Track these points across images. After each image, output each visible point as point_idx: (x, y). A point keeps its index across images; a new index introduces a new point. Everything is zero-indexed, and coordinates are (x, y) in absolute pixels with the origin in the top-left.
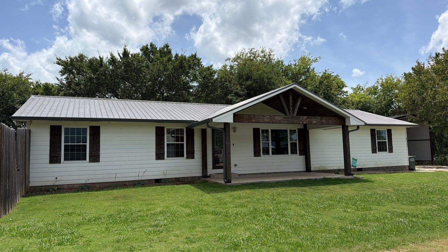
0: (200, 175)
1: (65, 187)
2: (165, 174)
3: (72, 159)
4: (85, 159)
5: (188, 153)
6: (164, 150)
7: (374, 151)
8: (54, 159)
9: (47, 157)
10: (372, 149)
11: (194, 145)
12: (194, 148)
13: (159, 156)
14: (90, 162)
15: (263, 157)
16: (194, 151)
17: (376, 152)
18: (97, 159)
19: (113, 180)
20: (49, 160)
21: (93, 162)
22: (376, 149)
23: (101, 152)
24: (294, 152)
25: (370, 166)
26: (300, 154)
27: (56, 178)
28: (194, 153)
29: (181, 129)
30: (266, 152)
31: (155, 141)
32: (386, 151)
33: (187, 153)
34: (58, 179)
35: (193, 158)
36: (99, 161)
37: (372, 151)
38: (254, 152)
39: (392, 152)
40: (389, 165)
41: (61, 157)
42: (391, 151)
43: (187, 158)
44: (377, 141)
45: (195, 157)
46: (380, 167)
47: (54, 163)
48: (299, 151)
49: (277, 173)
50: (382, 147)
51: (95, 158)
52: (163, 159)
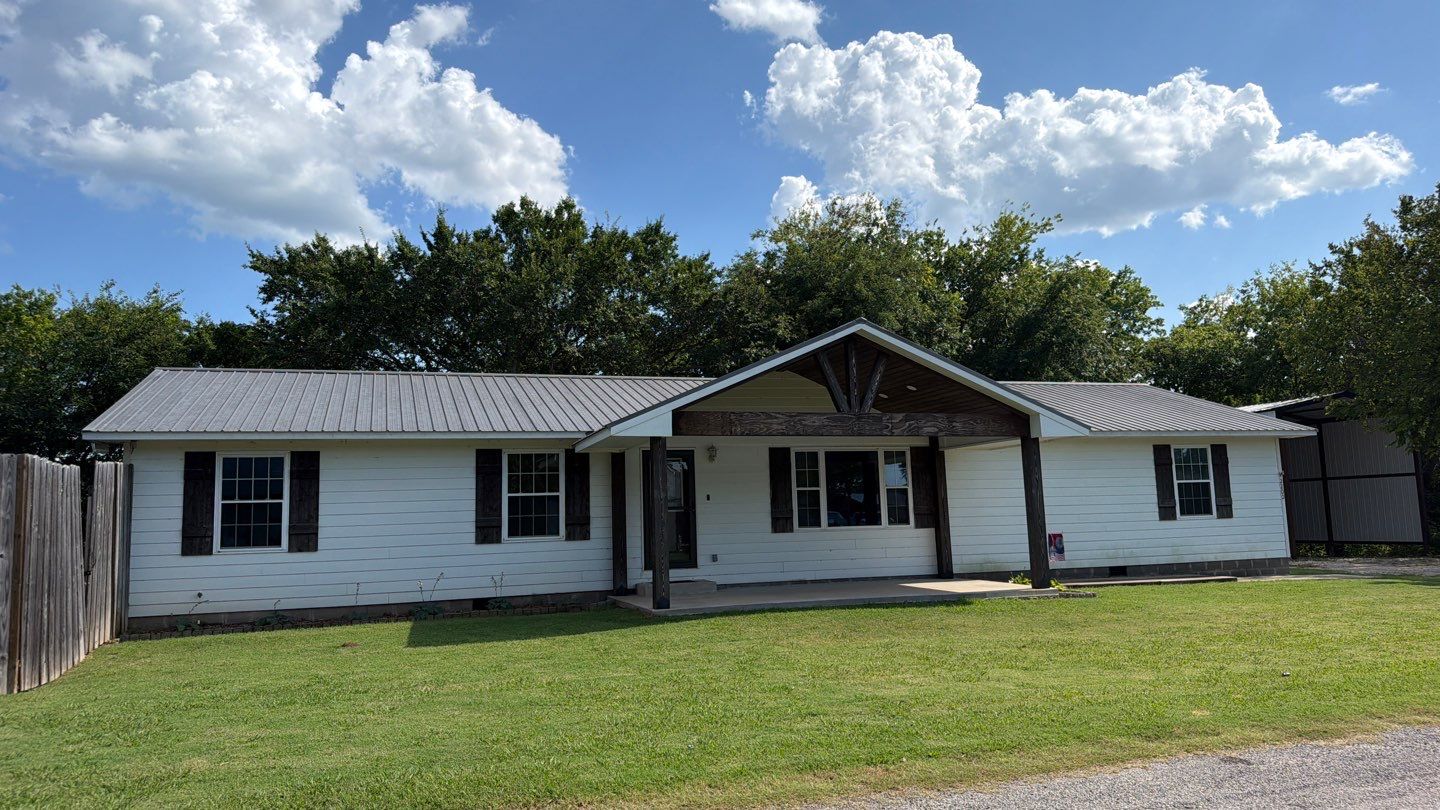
0: (609, 586)
1: (223, 620)
2: (499, 584)
3: (244, 542)
4: (277, 542)
5: (570, 522)
6: (500, 515)
7: (1166, 513)
8: (194, 542)
9: (176, 538)
10: (1160, 508)
11: (588, 500)
12: (588, 508)
13: (487, 532)
14: (291, 550)
15: (801, 535)
16: (588, 518)
17: (1173, 517)
18: (311, 544)
19: (350, 602)
20: (179, 546)
21: (300, 551)
22: (1175, 507)
23: (322, 521)
24: (899, 517)
25: (1153, 561)
26: (918, 525)
27: (200, 595)
28: (589, 524)
29: (551, 456)
30: (810, 519)
31: (474, 491)
32: (1208, 511)
33: (567, 525)
34: (203, 599)
35: (586, 536)
36: (315, 549)
37: (1159, 512)
38: (773, 518)
39: (1230, 515)
40: (1221, 557)
41: (212, 537)
42: (1226, 511)
43: (569, 537)
44: (1176, 482)
45: (594, 532)
46: (1188, 564)
47: (195, 554)
48: (915, 514)
49: (847, 580)
50: (1196, 503)
51: (305, 538)
52: (498, 540)
